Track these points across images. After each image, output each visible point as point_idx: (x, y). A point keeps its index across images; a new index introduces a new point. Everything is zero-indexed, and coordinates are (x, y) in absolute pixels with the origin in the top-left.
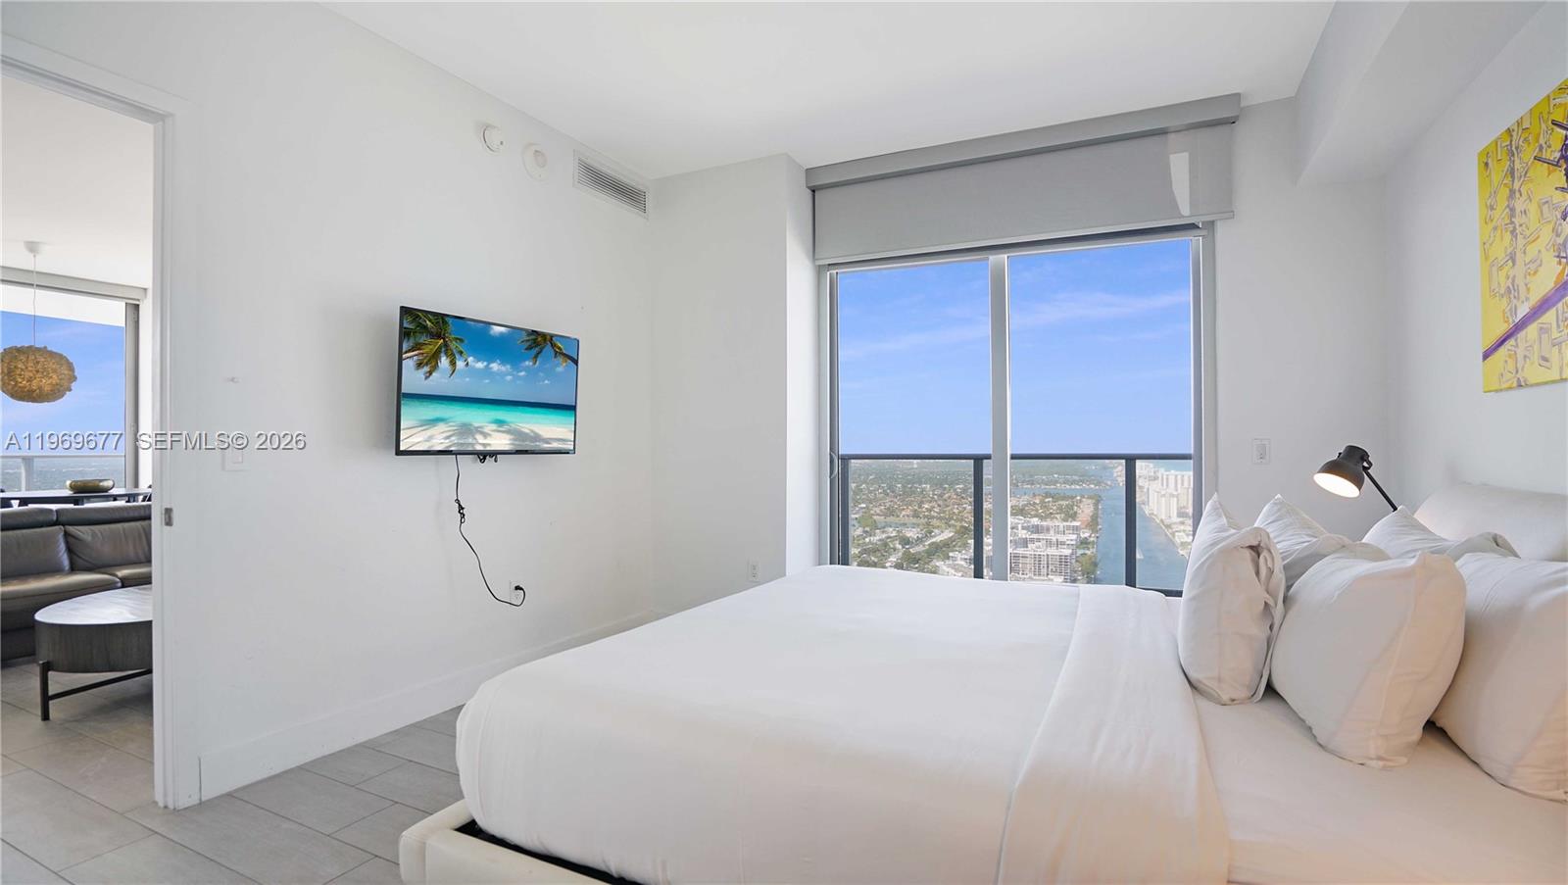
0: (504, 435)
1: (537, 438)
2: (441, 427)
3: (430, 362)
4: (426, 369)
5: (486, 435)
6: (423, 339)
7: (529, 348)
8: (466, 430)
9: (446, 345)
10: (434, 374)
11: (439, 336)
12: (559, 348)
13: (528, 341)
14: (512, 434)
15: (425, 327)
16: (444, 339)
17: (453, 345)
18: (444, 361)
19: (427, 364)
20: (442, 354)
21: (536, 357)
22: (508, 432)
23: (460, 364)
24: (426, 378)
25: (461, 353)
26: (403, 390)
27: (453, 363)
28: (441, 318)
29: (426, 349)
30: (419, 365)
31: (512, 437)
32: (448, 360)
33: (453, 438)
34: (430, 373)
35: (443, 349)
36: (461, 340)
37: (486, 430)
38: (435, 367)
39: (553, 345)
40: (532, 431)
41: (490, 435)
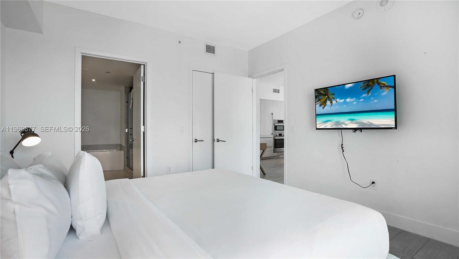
0: (354, 124)
1: (371, 124)
2: (329, 123)
3: (324, 104)
4: (323, 106)
5: (346, 125)
6: (321, 97)
7: (365, 89)
8: (338, 123)
9: (328, 97)
10: (325, 107)
11: (326, 95)
12: (383, 84)
13: (364, 86)
14: (358, 124)
15: (321, 94)
16: (328, 95)
17: (331, 97)
18: (328, 103)
19: (323, 105)
20: (327, 100)
21: (369, 92)
22: (356, 123)
23: (334, 102)
24: (323, 109)
25: (334, 98)
26: (316, 114)
27: (331, 102)
28: (326, 89)
29: (322, 100)
30: (321, 105)
31: (358, 125)
32: (330, 102)
33: (333, 126)
34: (324, 107)
35: (328, 99)
36: (333, 94)
37: (346, 123)
38: (325, 105)
39: (379, 84)
40: (368, 122)
41: (348, 125)
